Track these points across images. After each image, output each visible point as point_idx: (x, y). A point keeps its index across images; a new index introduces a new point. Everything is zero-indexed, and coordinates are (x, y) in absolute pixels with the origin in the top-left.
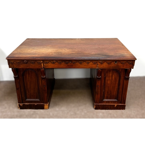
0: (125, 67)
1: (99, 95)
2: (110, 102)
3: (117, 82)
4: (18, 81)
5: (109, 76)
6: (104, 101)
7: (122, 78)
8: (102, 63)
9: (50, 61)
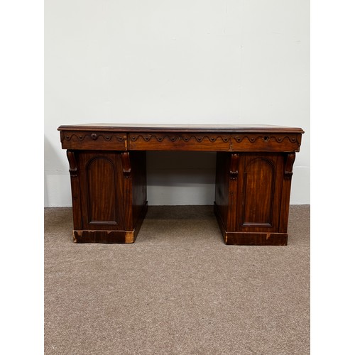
0: (283, 149)
1: (235, 213)
2: (257, 229)
3: (269, 186)
4: (78, 180)
5: (254, 172)
6: (244, 227)
7: (278, 175)
8: (239, 141)
9: (142, 134)
